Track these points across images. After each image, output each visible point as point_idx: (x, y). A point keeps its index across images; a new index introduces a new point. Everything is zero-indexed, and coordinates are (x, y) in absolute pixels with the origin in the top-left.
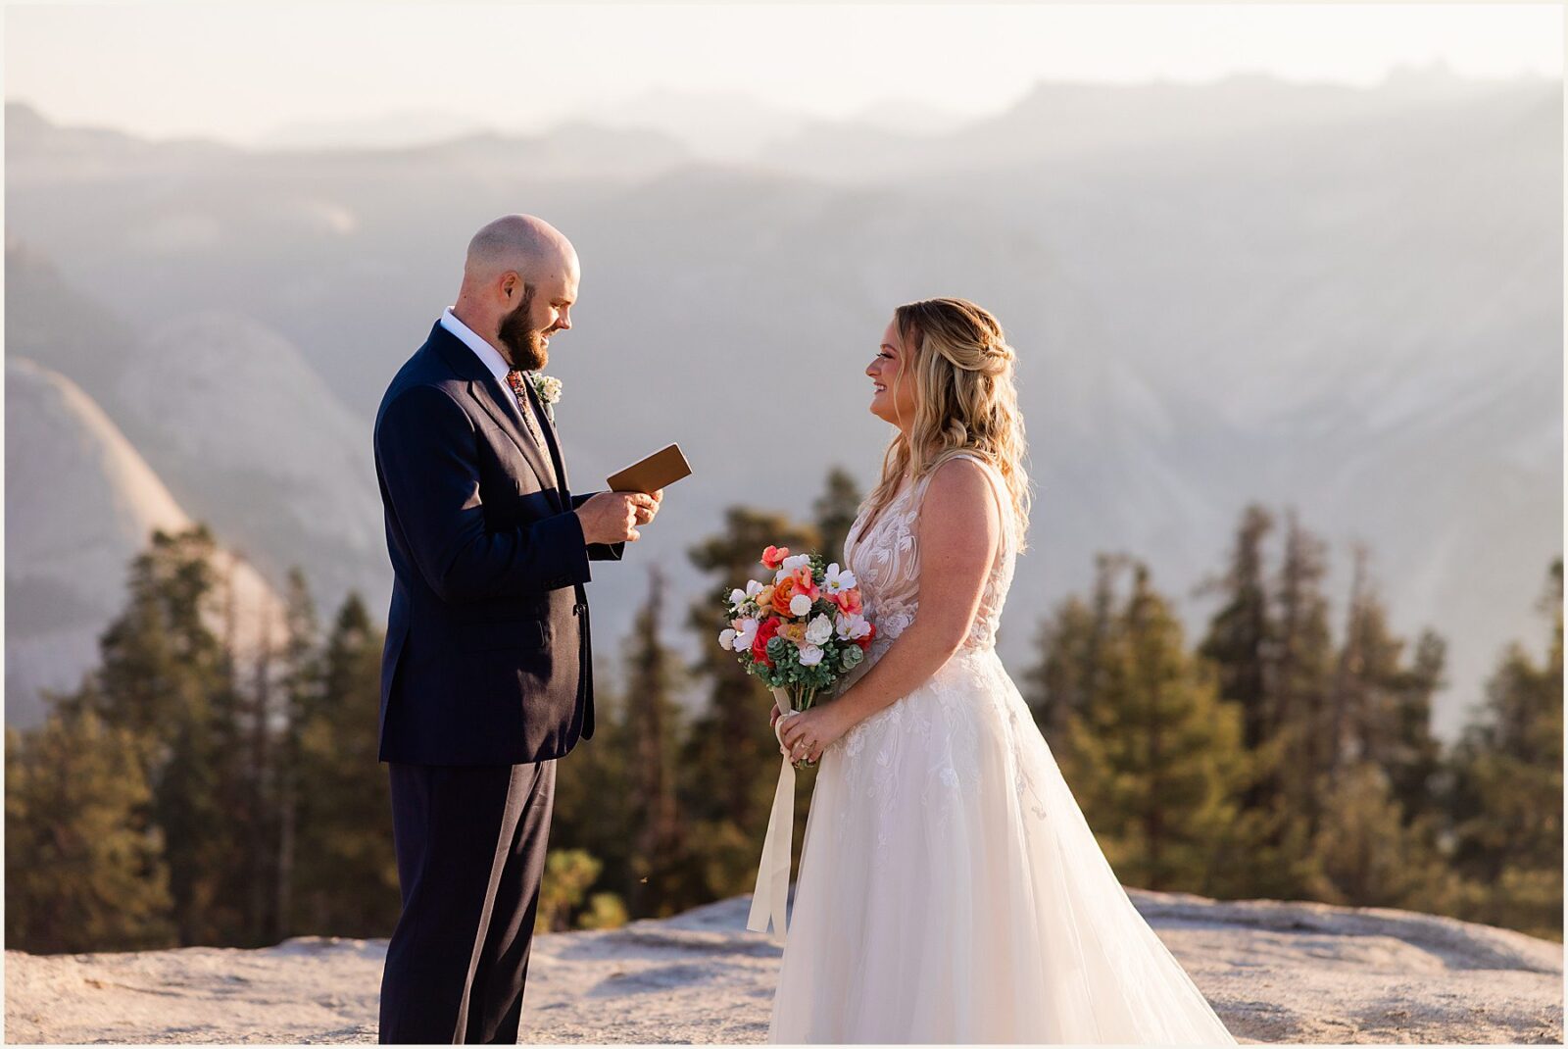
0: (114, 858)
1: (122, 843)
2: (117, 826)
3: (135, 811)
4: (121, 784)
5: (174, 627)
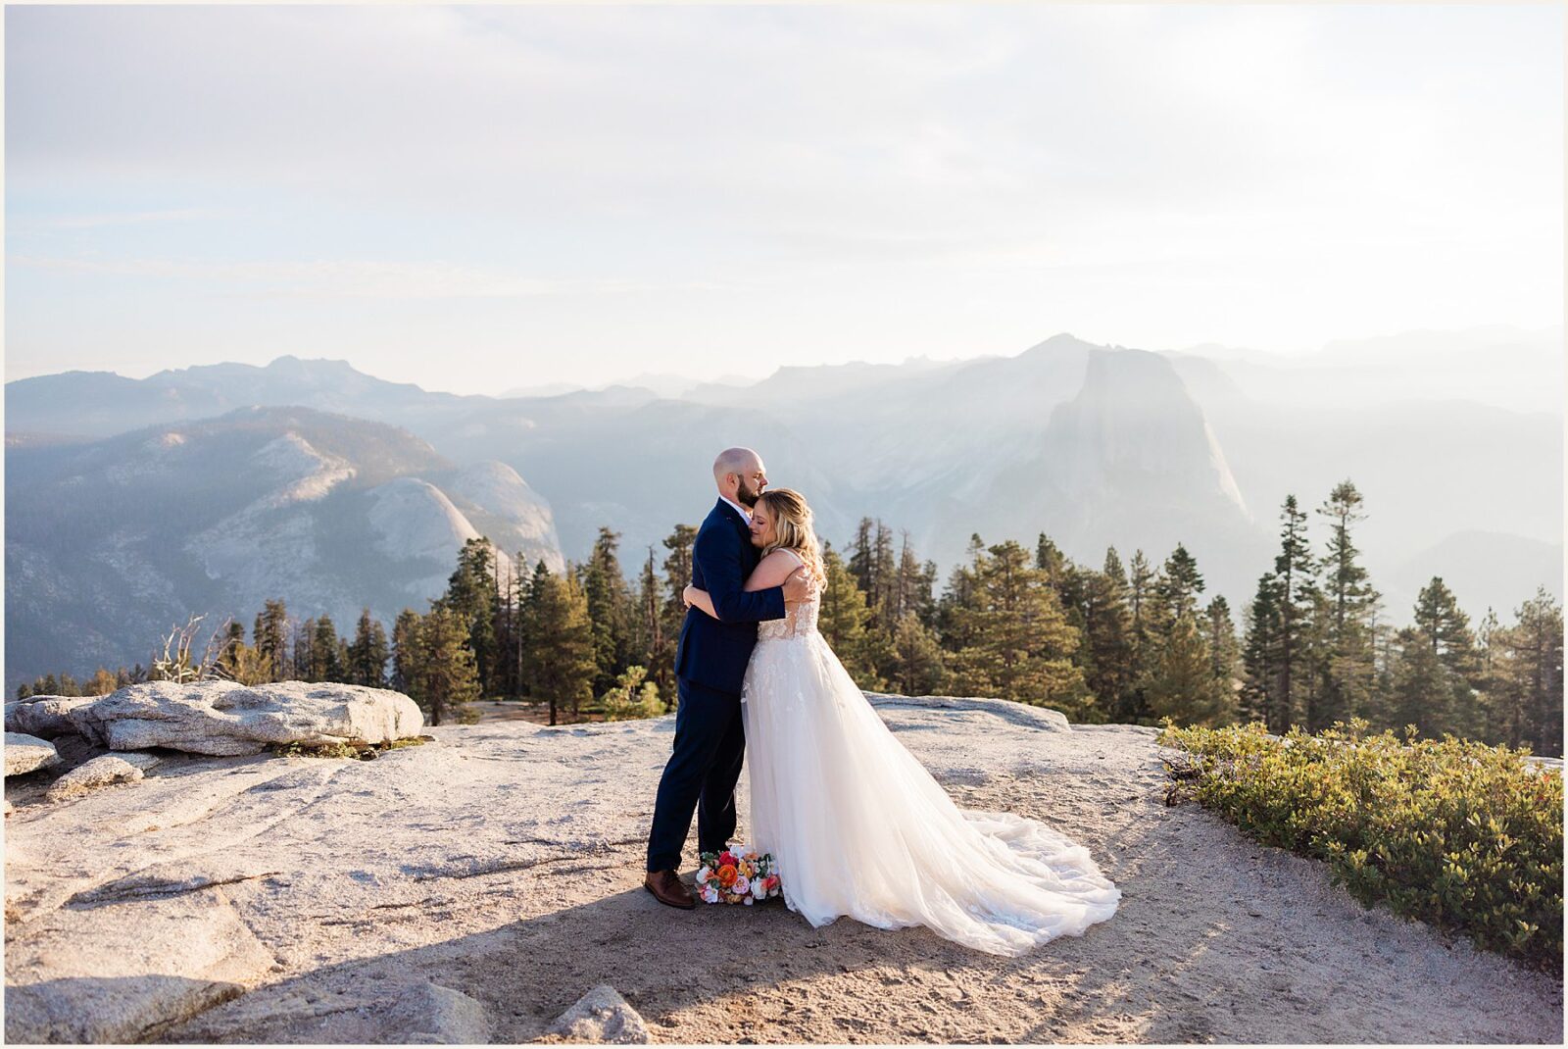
0: (457, 659)
1: (461, 654)
2: (458, 649)
3: (465, 643)
4: (459, 633)
5: (476, 574)
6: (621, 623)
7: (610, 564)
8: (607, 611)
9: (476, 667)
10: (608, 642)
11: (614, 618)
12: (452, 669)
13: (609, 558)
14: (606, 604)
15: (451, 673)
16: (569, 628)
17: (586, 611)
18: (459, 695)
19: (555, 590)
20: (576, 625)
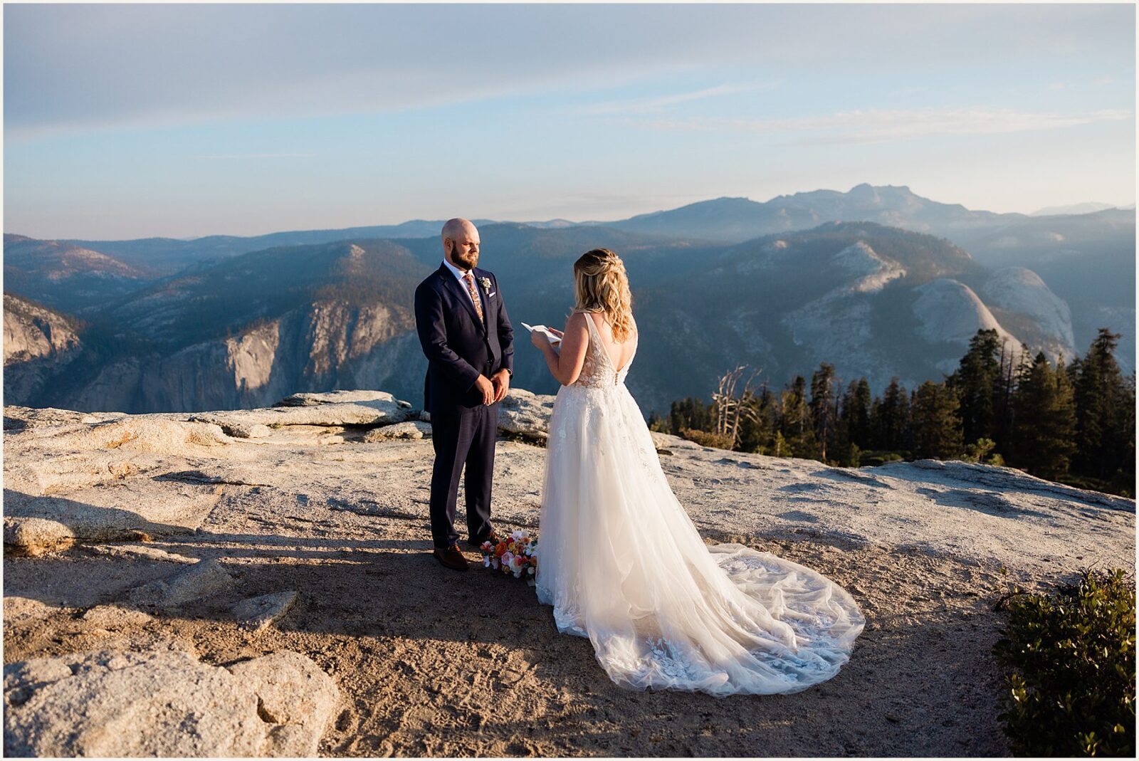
0: (947, 423)
1: (951, 420)
2: (949, 415)
3: (955, 411)
4: (951, 402)
5: (983, 358)
6: (1110, 413)
7: (1107, 362)
8: (1098, 401)
9: (962, 431)
10: (1096, 428)
11: (1104, 408)
12: (943, 430)
13: (1107, 356)
14: (1097, 395)
15: (942, 433)
16: (1051, 411)
17: (1072, 398)
18: (946, 451)
19: (1043, 377)
20: (1059, 409)
